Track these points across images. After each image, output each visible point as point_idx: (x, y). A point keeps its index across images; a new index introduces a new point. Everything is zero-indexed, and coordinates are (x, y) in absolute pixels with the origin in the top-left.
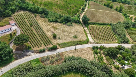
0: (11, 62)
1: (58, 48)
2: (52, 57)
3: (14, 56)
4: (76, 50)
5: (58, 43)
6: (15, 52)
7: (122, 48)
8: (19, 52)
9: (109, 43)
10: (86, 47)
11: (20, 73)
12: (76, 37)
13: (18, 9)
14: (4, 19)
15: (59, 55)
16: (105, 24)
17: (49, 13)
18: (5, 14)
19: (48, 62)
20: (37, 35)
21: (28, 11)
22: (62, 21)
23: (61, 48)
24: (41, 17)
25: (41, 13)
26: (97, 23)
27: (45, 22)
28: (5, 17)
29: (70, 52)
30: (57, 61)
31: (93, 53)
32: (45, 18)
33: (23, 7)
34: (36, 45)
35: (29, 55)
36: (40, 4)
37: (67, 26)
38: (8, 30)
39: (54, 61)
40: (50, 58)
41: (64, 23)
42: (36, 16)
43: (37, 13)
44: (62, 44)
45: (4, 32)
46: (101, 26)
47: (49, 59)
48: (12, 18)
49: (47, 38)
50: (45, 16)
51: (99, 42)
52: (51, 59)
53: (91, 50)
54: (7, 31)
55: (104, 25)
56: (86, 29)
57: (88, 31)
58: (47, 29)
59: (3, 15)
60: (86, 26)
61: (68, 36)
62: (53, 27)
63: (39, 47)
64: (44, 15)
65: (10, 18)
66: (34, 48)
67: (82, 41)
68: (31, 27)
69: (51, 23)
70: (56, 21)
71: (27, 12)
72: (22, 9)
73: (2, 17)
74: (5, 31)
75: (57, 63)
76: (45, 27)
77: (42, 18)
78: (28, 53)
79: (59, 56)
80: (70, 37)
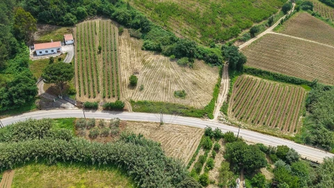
0: (28, 110)
1: (126, 110)
2: (102, 125)
3: (38, 101)
4: (161, 124)
5: (133, 99)
6: (44, 94)
7: (288, 157)
8: (49, 97)
9: (263, 133)
10: (191, 125)
11: (23, 135)
12: (181, 95)
13: (93, 13)
14: (59, 30)
15: (118, 124)
16: (293, 81)
17: (153, 30)
18: (62, 20)
19: (87, 132)
20: (100, 73)
21: (111, 19)
22: (170, 51)
23: (135, 110)
24: (132, 36)
25: (136, 27)
26: (268, 73)
27: (134, 47)
28: (62, 25)
29: (144, 125)
30: (107, 136)
31: (198, 143)
32: (138, 38)
33: (104, 9)
34: (87, 91)
35: (64, 108)
36: (147, 7)
37: (177, 66)
38: (53, 51)
39: (100, 133)
40: (97, 125)
41: (173, 56)
42: (121, 33)
43: (127, 26)
44: (139, 103)
45: (44, 52)
46: (278, 84)
47: (94, 126)
48: (74, 29)
49: (118, 82)
50: (141, 34)
51: (238, 122)
52: (96, 127)
53: (199, 135)
54: (50, 52)
55: (289, 82)
56: (226, 82)
57: (227, 89)
58: (129, 64)
59: (60, 21)
60: (230, 75)
61: (165, 89)
62: (143, 61)
63: (89, 97)
64: (141, 32)
65: (70, 28)
66: (80, 96)
67: (192, 108)
68: (100, 52)
69: (145, 53)
70: (158, 51)
71: (109, 20)
72: (101, 13)
73: (56, 25)
74: (47, 52)
75: (103, 139)
76: (128, 59)
77: (132, 39)
78: (64, 103)
79: (117, 126)
80: (167, 92)
